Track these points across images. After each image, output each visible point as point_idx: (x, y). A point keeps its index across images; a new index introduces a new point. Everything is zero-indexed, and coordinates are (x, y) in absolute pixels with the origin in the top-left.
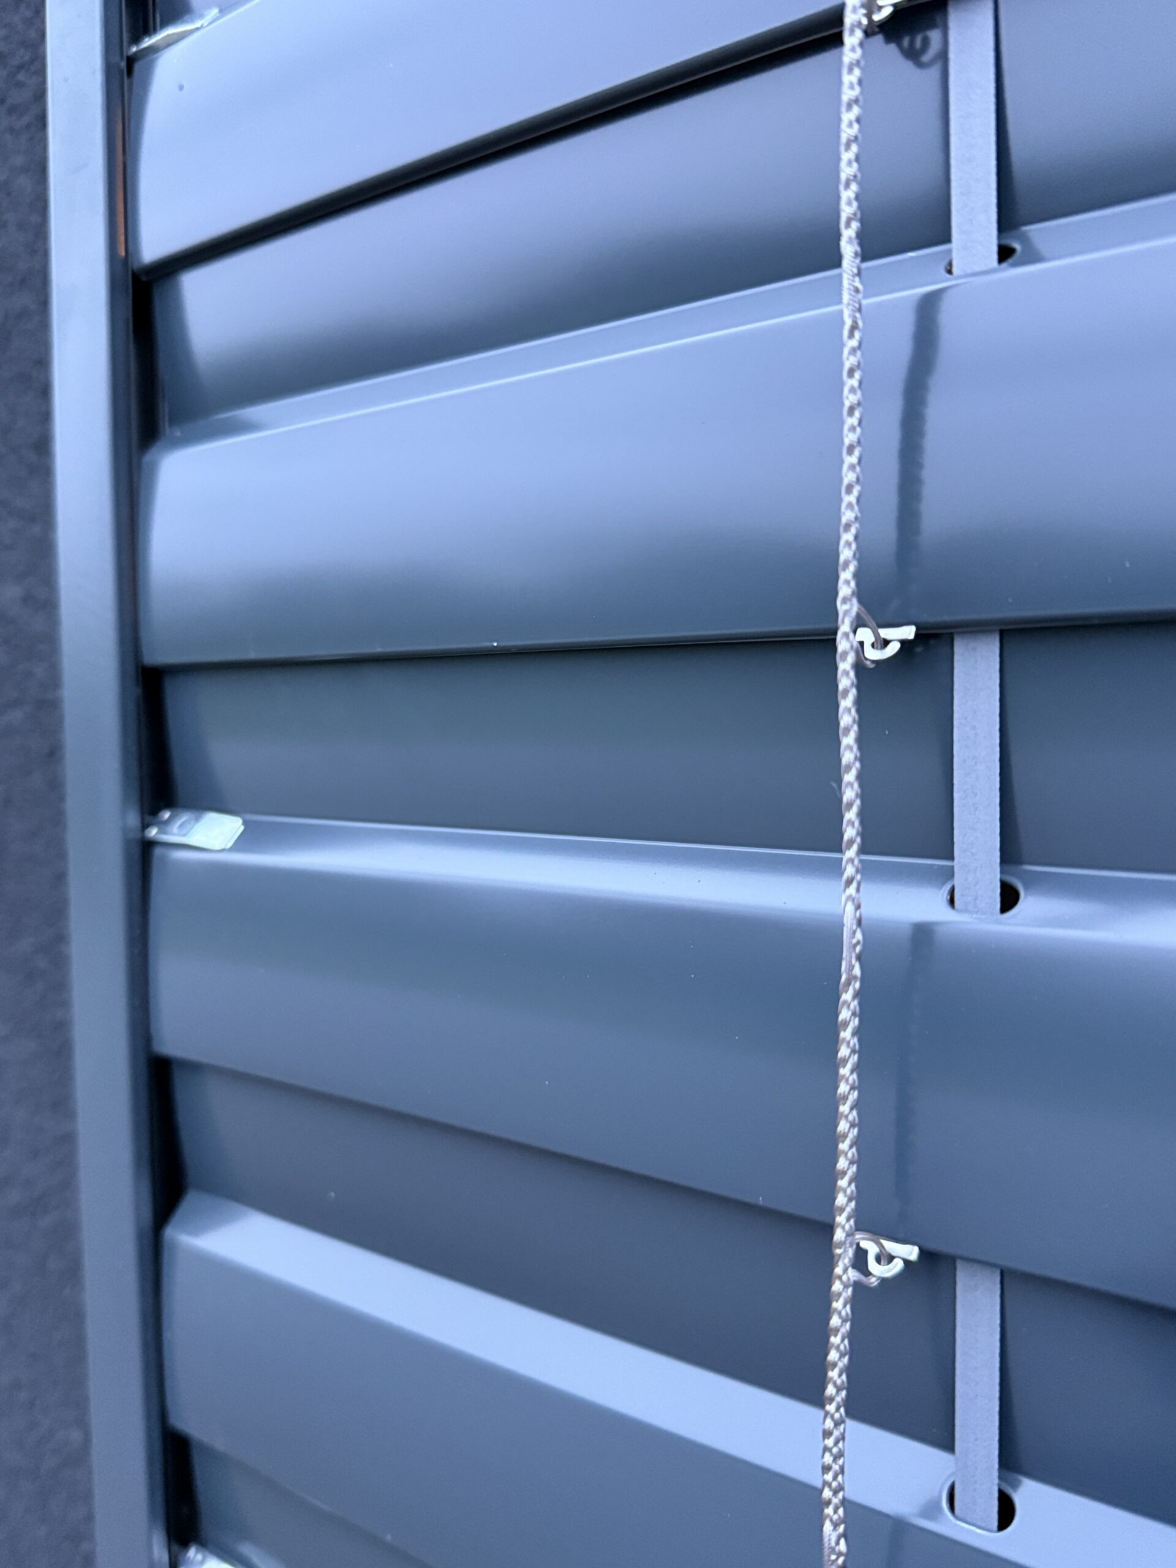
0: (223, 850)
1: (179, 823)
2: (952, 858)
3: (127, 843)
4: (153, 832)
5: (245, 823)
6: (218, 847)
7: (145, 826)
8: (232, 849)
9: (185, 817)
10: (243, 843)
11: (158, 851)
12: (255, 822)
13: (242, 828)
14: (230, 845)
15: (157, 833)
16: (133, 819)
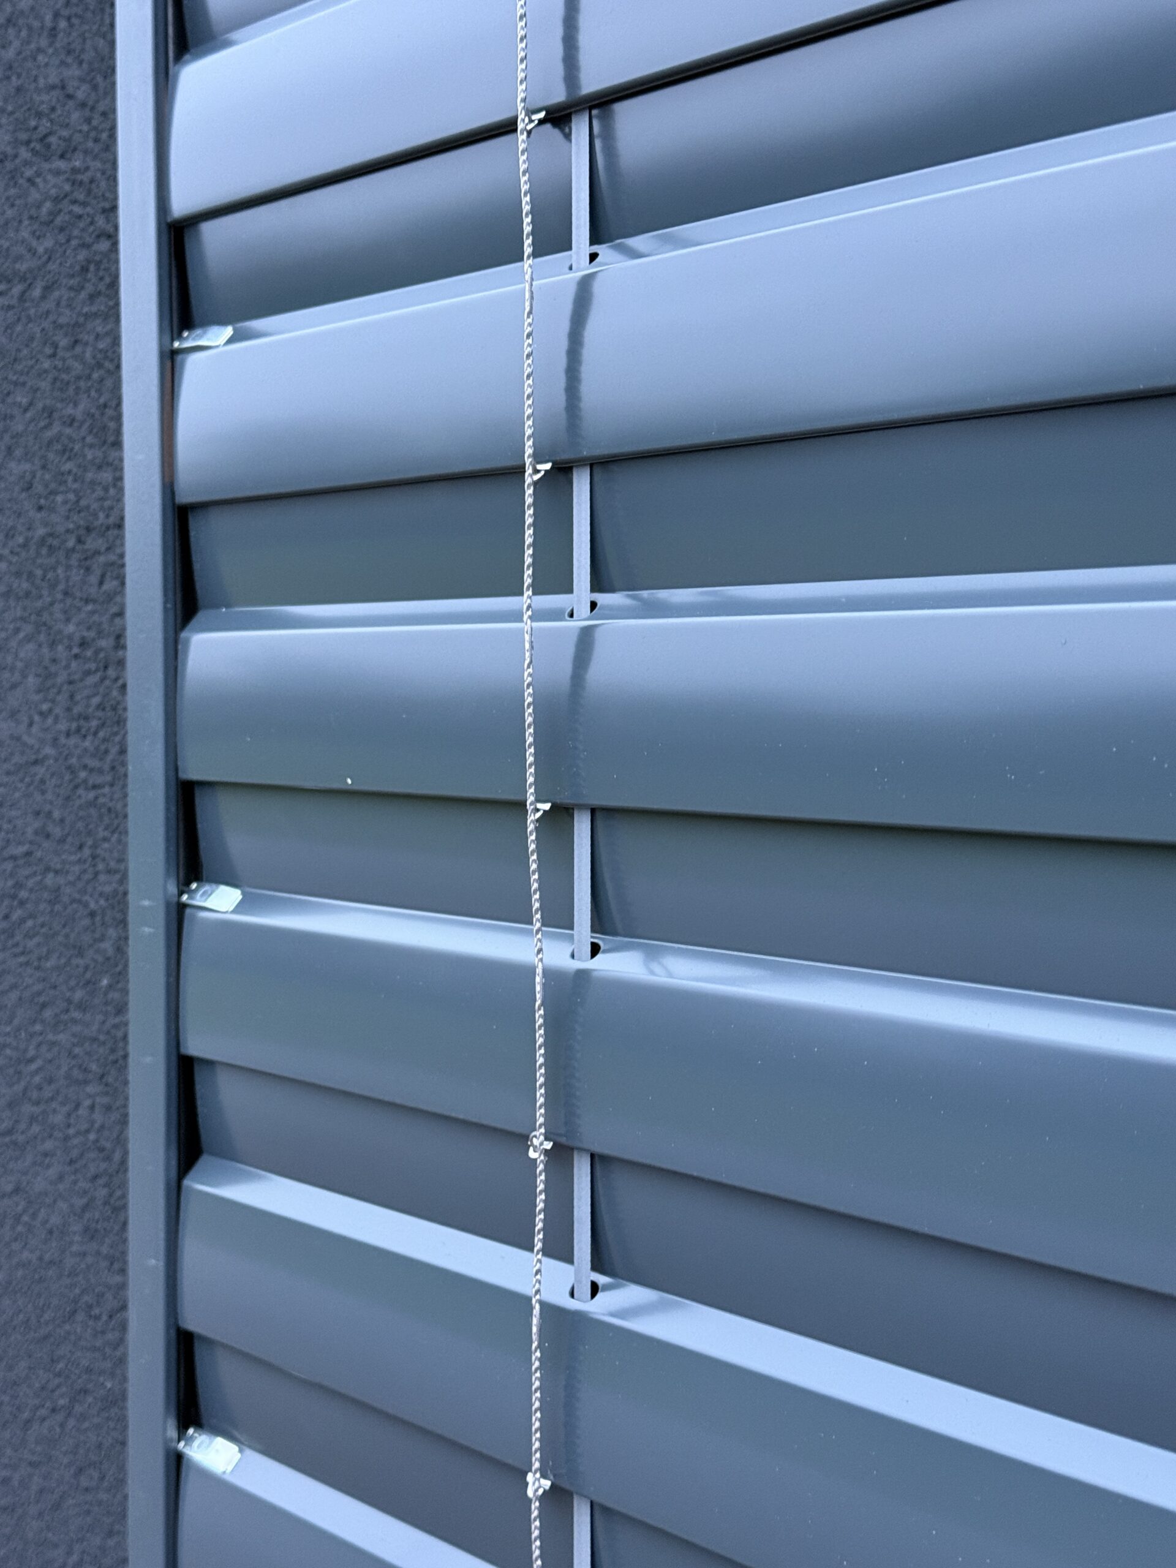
0: (226, 912)
1: (201, 892)
2: (572, 929)
3: (168, 905)
4: (185, 897)
5: (243, 893)
6: (224, 910)
7: (181, 893)
8: (233, 912)
9: (207, 887)
10: (239, 909)
11: (188, 911)
12: (251, 893)
13: (241, 897)
14: (231, 909)
15: (187, 899)
16: (172, 889)
